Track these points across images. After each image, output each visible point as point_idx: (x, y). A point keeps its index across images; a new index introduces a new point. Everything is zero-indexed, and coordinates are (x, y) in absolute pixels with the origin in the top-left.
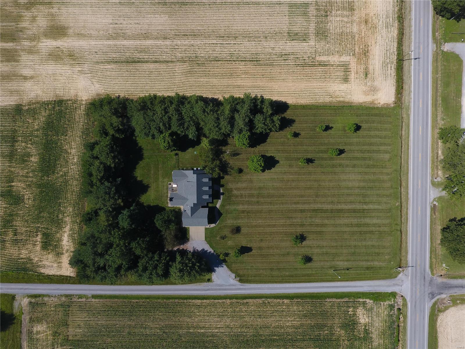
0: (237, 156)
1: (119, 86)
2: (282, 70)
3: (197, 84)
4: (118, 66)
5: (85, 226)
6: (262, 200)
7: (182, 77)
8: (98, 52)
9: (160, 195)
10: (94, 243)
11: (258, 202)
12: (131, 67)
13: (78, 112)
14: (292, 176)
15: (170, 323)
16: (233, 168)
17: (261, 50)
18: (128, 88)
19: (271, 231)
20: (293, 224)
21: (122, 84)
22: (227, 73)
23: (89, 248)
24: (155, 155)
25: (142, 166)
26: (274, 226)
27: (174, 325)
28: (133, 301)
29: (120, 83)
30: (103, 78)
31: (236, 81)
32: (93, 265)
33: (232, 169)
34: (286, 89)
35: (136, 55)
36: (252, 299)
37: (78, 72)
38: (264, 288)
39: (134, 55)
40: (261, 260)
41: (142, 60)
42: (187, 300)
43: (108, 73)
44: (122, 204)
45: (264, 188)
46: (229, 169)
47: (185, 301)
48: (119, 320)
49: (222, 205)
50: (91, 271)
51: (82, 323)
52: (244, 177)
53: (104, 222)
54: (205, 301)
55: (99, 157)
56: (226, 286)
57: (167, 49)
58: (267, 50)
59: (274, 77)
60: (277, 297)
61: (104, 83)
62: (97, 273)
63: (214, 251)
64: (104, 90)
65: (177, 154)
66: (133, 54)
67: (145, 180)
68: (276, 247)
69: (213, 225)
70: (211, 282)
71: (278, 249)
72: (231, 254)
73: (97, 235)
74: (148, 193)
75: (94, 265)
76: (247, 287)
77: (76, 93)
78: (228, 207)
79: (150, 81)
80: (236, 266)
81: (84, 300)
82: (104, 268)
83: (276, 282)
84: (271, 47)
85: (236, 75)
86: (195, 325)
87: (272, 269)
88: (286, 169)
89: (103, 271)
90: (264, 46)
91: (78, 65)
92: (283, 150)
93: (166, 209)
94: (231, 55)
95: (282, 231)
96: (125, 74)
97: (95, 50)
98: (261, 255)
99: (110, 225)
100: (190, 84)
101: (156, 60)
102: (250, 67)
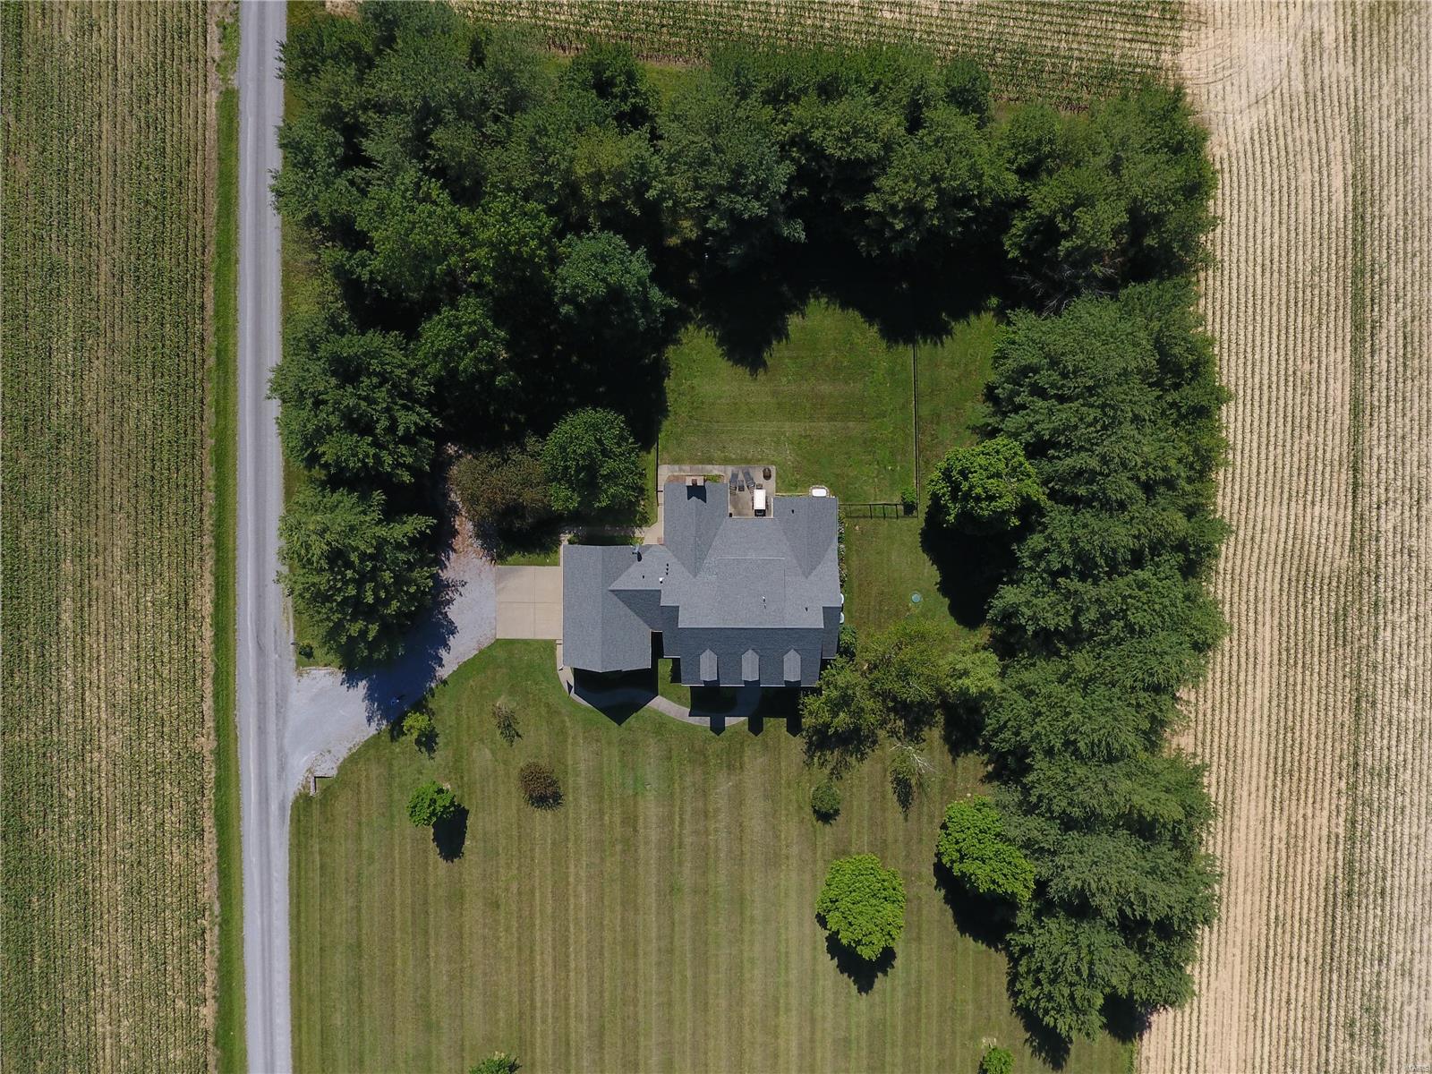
0: (895, 797)
1: (1243, 231)
2: (1300, 1010)
3: (1244, 607)
4: (1341, 225)
5: (568, 62)
6: (685, 909)
7: (1282, 536)
8: (1409, 131)
9: (716, 426)
10: (484, 105)
11: (673, 889)
12: (1334, 288)
13: (1118, 26)
14: (794, 1051)
15: (105, 466)
16: (840, 778)
17: (1403, 915)
18: (1234, 275)
19: (537, 948)
20: (568, 1054)
21: (1251, 244)
22: (1296, 753)
23: (457, 79)
24: (908, 402)
25: (857, 337)
26: (561, 964)
27: (93, 487)
28: (210, 290)
29: (1259, 235)
30: (1283, 153)
31: (1253, 796)
32: (368, 100)
33: (836, 774)
34: (1210, 1030)
35: (1393, 312)
36: (220, 857)
37: (1316, 29)
38: (270, 916)
39: (1393, 305)
40: (402, 903)
41: (1368, 345)
42: (212, 550)
43: (1305, 178)
44: (674, 241)
45: (743, 921)
46: (833, 757)
47: (207, 540)
48: (118, 222)
49: (661, 725)
50: (337, 93)
51: (101, 42)
52: (793, 828)
53: (589, 162)
54: (208, 633)
55: (921, 132)
56: (280, 735)
57: (1416, 464)
58: (1399, 941)
59: (1270, 973)
60: (230, 972)
61: (1258, 154)
62: (327, 120)
63: (445, 682)
64: (1226, 156)
65: (910, 508)
66: (1397, 301)
67: (786, 353)
68: (461, 970)
69: (567, 676)
70: (299, 664)
71: (452, 978)
72: (428, 763)
73: (525, 122)
74: (724, 366)
75: (365, 106)
76: (274, 832)
77: (1211, 19)
78: (652, 750)
79: (1266, 382)
80: (374, 784)
81: (215, 51)
82: (355, 158)
83: (296, 969)
84: (1411, 962)
85: (1286, 794)
86: (95, 583)
87: (357, 949)
88: (828, 1025)
89: (340, 151)
90: (1418, 930)
91: (1349, 29)
92: (919, 1010)
93: (649, 452)
94: (1385, 774)
95: (538, 998)
96: (1300, 258)
97: (1417, 116)
98: (426, 902)
99: (572, 189)
100: (1245, 574)
101: (1368, 412)
102: (1319, 862)
